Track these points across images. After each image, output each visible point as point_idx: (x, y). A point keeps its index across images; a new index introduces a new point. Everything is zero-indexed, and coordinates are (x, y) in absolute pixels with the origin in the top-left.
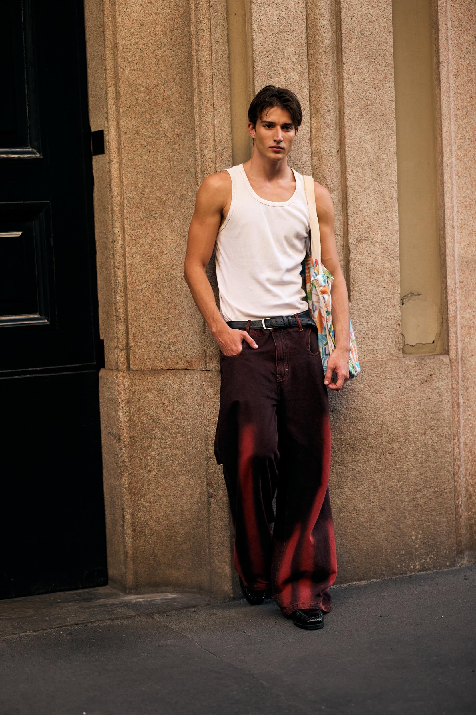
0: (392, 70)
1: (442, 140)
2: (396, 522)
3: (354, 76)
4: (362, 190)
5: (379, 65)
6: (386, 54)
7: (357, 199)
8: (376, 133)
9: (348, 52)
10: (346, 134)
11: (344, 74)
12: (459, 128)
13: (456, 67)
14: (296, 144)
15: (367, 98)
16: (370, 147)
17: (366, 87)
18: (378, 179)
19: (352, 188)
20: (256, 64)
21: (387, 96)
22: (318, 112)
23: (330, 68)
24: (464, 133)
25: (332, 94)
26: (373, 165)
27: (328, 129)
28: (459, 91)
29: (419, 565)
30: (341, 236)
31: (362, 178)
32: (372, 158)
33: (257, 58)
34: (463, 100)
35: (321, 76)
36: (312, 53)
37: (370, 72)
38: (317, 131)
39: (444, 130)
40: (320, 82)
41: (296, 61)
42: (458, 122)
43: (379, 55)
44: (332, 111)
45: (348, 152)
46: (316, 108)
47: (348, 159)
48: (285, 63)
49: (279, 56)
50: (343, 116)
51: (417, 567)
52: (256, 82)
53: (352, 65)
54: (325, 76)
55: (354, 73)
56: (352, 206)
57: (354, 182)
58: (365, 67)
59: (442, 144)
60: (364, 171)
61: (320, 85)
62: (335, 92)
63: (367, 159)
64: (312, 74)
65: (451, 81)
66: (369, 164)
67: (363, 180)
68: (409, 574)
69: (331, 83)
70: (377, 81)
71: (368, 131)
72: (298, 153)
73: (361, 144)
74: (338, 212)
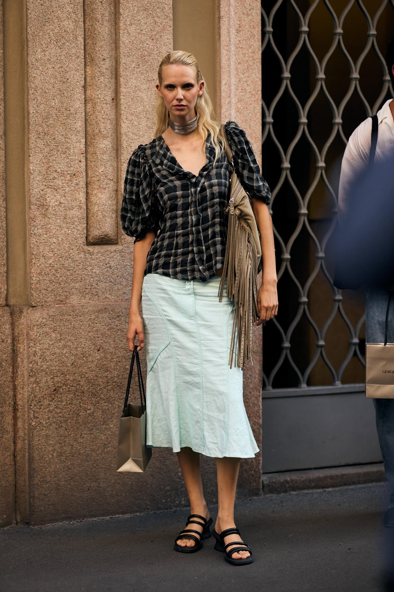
0: (171, 23)
1: (220, 92)
2: (162, 459)
3: (131, 27)
4: (136, 137)
5: (157, 18)
6: (164, 7)
7: (131, 146)
8: (153, 83)
9: (125, 3)
10: (121, 83)
11: (121, 25)
12: (239, 81)
13: (238, 23)
14: (69, 90)
15: (144, 49)
16: (146, 97)
17: (144, 38)
18: (154, 128)
19: (127, 136)
20: (29, 11)
21: (165, 48)
22: (93, 60)
23: (107, 18)
24: (245, 86)
25: (108, 44)
26: (149, 113)
27: (103, 77)
28: (240, 46)
29: (184, 500)
30: (114, 182)
31: (137, 126)
32: (148, 107)
33: (31, 6)
34: (244, 54)
35: (97, 26)
36: (89, 3)
37: (148, 24)
38: (92, 79)
39: (223, 82)
40: (96, 32)
41: (71, 10)
42: (239, 75)
43: (158, 8)
44: (108, 60)
45: (122, 100)
46: (91, 56)
47: (123, 108)
48: (59, 12)
49: (54, 4)
50: (119, 65)
51: (183, 502)
52: (29, 29)
53: (129, 17)
54: (101, 26)
55: (131, 24)
56: (126, 153)
57: (129, 130)
58: (142, 19)
59: (221, 96)
60: (139, 120)
61: (95, 34)
62: (111, 42)
63: (143, 108)
64: (88, 24)
65: (233, 36)
66: (145, 113)
67: (137, 128)
68: (174, 509)
69: (108, 33)
70: (155, 33)
71: (144, 81)
72: (71, 100)
73: (137, 93)
74: (112, 158)
